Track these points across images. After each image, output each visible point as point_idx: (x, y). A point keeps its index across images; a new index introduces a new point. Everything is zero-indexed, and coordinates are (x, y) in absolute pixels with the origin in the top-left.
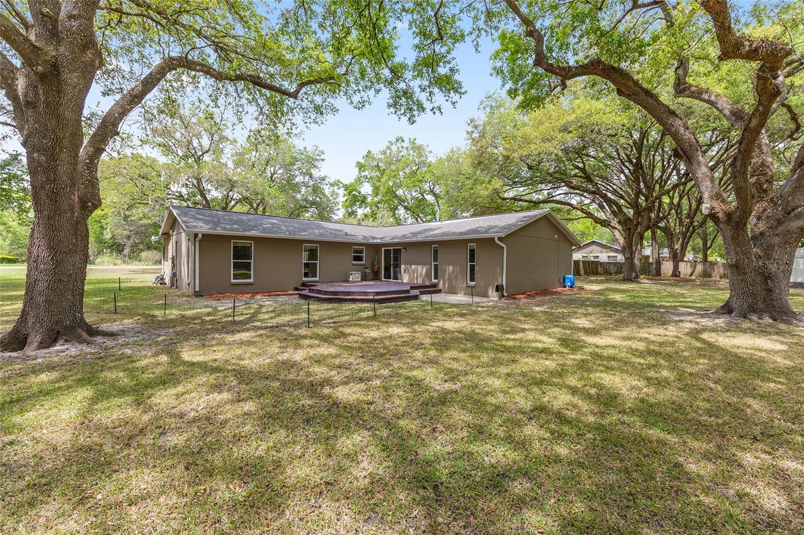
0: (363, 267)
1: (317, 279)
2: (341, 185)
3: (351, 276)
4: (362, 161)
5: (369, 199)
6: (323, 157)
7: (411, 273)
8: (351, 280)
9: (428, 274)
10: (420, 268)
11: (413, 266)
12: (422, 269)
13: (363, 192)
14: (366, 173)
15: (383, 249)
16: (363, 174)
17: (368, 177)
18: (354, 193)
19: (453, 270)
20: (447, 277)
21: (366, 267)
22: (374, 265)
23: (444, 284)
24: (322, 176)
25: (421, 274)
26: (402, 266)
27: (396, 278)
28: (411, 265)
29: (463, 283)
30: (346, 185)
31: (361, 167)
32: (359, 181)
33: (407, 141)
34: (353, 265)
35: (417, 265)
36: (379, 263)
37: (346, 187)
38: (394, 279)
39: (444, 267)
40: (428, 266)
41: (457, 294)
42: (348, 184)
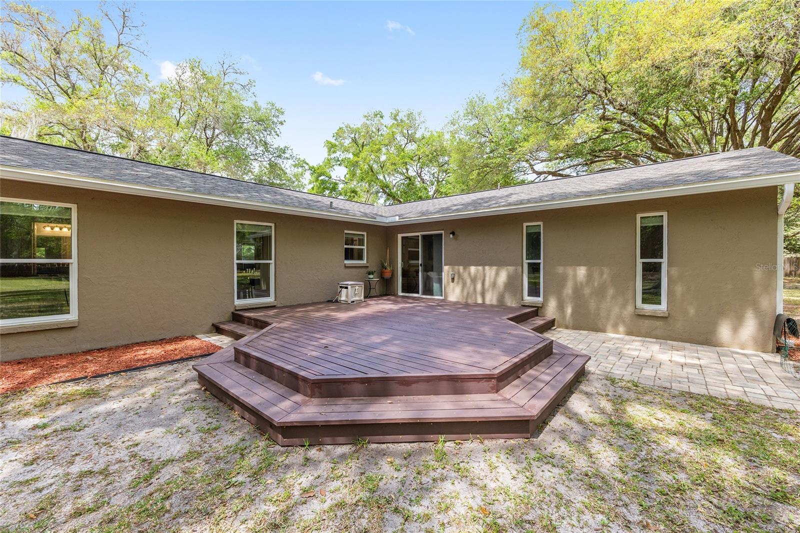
0: (364, 271)
1: (270, 300)
2: (307, 167)
3: (344, 291)
4: (333, 141)
5: (341, 186)
6: (281, 118)
7: (468, 281)
8: (343, 298)
9: (512, 285)
10: (490, 272)
11: (473, 269)
12: (497, 274)
13: (334, 177)
14: (338, 154)
15: (400, 236)
16: (333, 156)
17: (340, 159)
18: (322, 178)
19: (589, 276)
20: (568, 290)
21: (370, 270)
22: (383, 267)
23: (561, 307)
24: (282, 146)
25: (494, 284)
26: (446, 268)
27: (428, 291)
28: (466, 265)
29: (624, 306)
30: (313, 167)
31: (331, 147)
32: (329, 163)
33: (387, 115)
34: (346, 267)
35: (484, 265)
36: (393, 262)
37: (313, 170)
38: (424, 293)
39: (560, 270)
40: (511, 268)
41: (603, 330)
42: (315, 166)
